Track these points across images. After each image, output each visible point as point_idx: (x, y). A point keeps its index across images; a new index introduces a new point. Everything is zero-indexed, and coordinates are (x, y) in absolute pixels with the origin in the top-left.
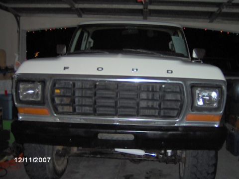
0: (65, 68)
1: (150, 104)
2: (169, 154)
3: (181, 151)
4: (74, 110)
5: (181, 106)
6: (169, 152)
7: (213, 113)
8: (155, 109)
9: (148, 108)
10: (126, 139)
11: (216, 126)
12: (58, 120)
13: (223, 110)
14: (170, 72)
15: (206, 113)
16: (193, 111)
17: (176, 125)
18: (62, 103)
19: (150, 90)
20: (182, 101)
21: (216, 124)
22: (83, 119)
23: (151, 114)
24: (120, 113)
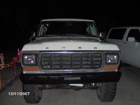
0: (47, 48)
1: (86, 62)
2: (94, 85)
3: (98, 83)
4: (51, 67)
5: (101, 63)
6: (93, 84)
7: (115, 65)
8: (89, 65)
9: (85, 65)
10: (75, 79)
11: (116, 71)
12: (43, 73)
13: (119, 64)
14: (96, 48)
15: (111, 65)
16: (106, 65)
17: (99, 72)
18: (44, 64)
19: (86, 56)
20: (101, 61)
21: (116, 70)
22: (55, 71)
23: (87, 67)
24: (73, 67)
